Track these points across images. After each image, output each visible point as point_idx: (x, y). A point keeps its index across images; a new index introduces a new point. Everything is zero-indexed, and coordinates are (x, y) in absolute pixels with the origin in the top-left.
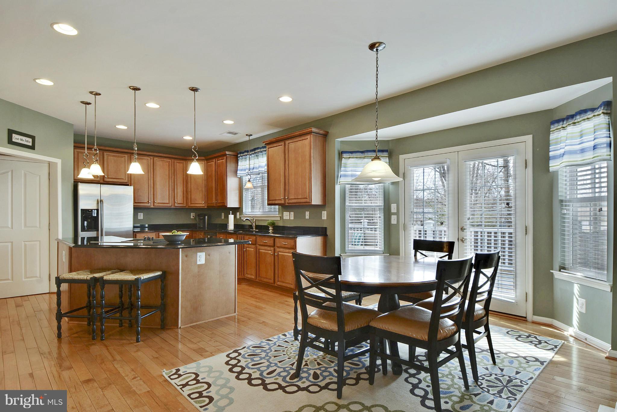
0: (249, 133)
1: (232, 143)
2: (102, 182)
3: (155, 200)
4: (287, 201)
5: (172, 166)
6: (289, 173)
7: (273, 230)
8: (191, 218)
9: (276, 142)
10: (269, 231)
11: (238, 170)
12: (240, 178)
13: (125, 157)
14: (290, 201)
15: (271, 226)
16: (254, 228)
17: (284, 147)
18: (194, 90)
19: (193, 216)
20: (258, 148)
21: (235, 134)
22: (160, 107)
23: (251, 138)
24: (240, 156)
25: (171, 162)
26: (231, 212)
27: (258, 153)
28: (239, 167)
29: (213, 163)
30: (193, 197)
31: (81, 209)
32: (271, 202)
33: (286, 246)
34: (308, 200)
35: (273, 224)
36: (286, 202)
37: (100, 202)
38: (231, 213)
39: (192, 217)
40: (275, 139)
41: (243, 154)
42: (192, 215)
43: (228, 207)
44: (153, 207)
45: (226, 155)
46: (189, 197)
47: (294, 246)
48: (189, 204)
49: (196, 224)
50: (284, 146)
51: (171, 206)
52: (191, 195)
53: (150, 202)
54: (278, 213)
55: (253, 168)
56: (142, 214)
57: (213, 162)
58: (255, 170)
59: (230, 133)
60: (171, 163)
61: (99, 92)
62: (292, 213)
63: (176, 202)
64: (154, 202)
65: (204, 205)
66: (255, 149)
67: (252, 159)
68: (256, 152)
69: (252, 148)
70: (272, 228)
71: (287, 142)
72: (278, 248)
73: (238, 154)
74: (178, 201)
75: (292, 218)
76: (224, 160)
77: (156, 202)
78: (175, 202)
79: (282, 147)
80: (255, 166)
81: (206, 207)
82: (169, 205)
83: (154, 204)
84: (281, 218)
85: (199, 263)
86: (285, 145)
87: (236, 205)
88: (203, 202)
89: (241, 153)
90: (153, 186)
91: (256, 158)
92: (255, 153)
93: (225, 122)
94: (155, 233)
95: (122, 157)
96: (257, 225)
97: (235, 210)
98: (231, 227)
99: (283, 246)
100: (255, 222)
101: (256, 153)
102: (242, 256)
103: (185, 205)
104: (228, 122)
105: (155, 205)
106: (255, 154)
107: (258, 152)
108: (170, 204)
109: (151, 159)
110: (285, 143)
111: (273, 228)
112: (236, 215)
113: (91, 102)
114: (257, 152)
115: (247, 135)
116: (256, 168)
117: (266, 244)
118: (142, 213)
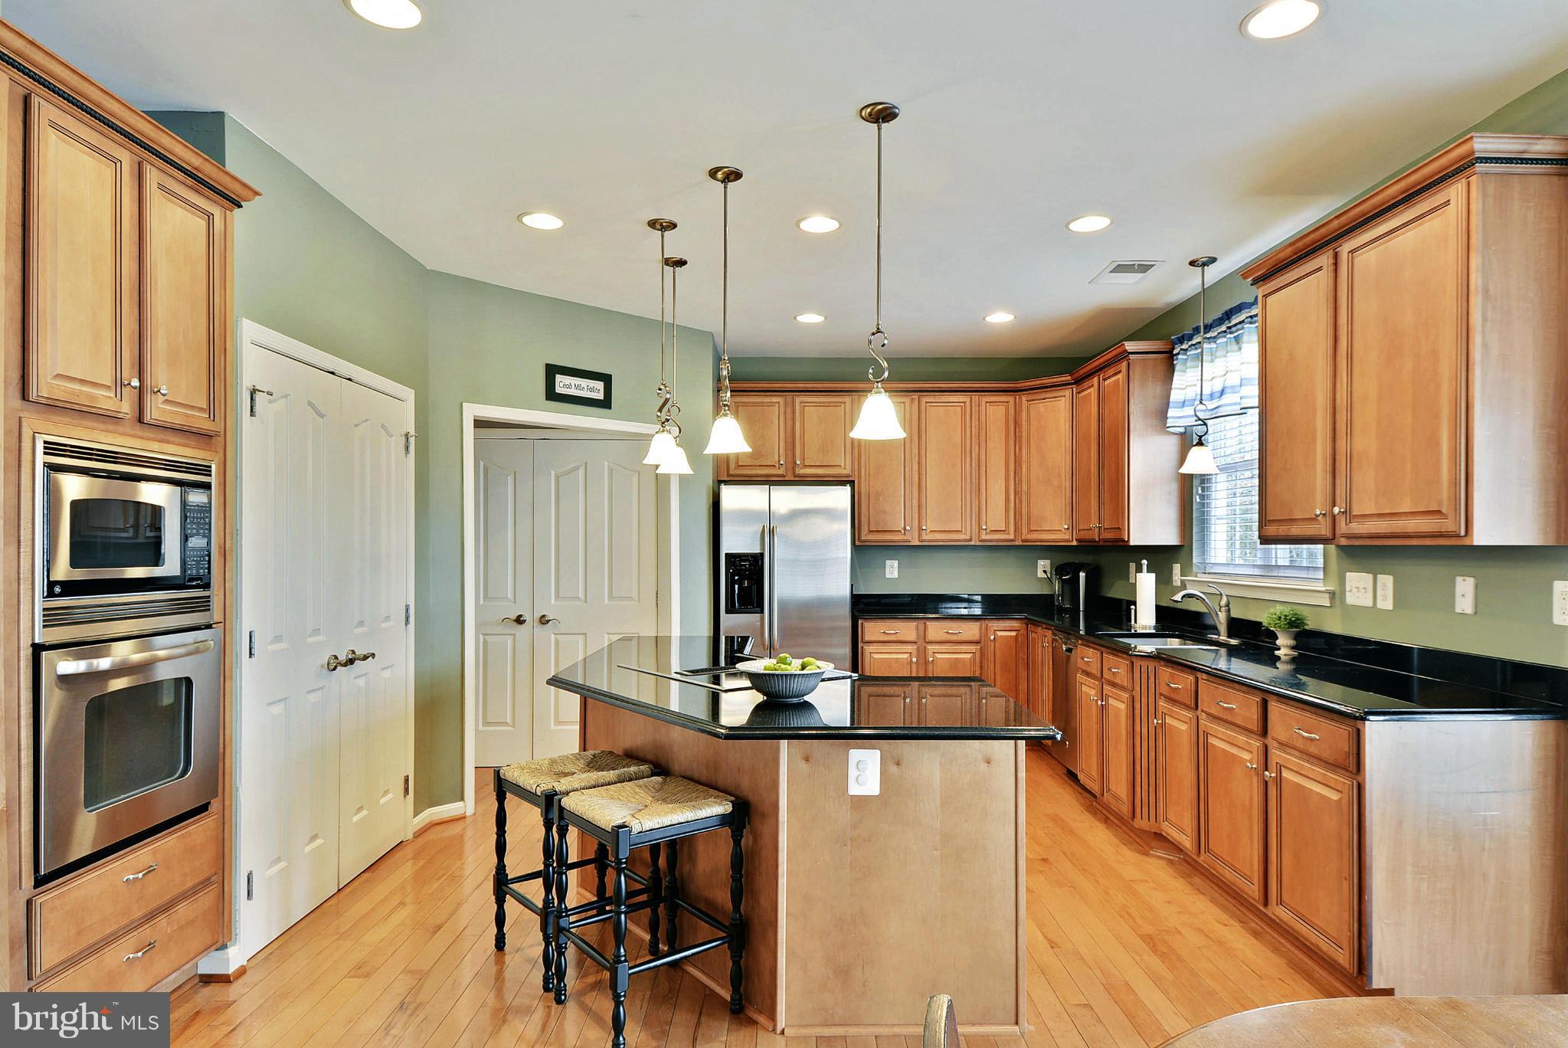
0: (1200, 254)
1: (1154, 309)
2: (790, 477)
3: (924, 521)
4: (1343, 527)
5: (971, 416)
6: (1350, 394)
7: (1293, 648)
8: (1039, 576)
9: (1299, 259)
10: (1277, 653)
11: (1171, 405)
12: (1181, 434)
13: (845, 403)
14: (1357, 528)
15: (1284, 630)
16: (1223, 628)
17: (1332, 275)
18: (882, 115)
19: (1045, 572)
20: (1239, 308)
21: (1144, 268)
22: (841, 225)
23: (1213, 274)
24: (1178, 354)
25: (968, 404)
26: (1145, 562)
27: (1239, 326)
28: (1176, 396)
29: (1093, 391)
30: (1034, 512)
31: (726, 554)
32: (1272, 530)
33: (1313, 750)
34: (1448, 525)
35: (1294, 624)
36: (1338, 532)
37: (769, 533)
38: (1145, 568)
39: (1040, 574)
40: (1289, 250)
41: (1190, 343)
42: (1043, 565)
43: (1131, 544)
44: (918, 543)
45: (1125, 355)
46: (1024, 511)
47: (1352, 760)
48: (1025, 531)
49: (1052, 596)
50: (1332, 268)
51: (970, 540)
52: (1029, 504)
53: (908, 528)
54: (1321, 575)
55: (1223, 390)
56: (896, 563)
57: (1092, 386)
58: (1227, 399)
59: (1120, 269)
60: (968, 408)
61: (668, 216)
62: (1386, 581)
63: (984, 527)
64: (920, 529)
65: (1067, 536)
66: (1228, 315)
67: (1218, 354)
68: (1233, 322)
69: (1218, 314)
70: (1292, 642)
71: (1346, 247)
72: (1280, 750)
73: (1173, 345)
74: (989, 523)
75: (1386, 603)
76: (1119, 376)
77: (924, 528)
78: (980, 528)
79: (1323, 278)
80: (1228, 383)
81: (1075, 543)
82: (962, 537)
83: (919, 535)
84: (1336, 596)
85: (854, 790)
86: (1336, 264)
87: (1168, 536)
88: (1066, 527)
89: (1181, 340)
90: (917, 482)
91: (1235, 347)
92: (1229, 328)
93: (1075, 226)
94: (915, 624)
95: (836, 405)
96: (1233, 618)
97: (1160, 557)
98: (1145, 617)
99: (1300, 744)
100: (1228, 605)
101: (1234, 329)
102: (1152, 742)
103: (1012, 537)
104: (1091, 224)
105: (925, 537)
106: (1231, 333)
107: (1240, 323)
108: (965, 534)
109: (912, 400)
110: (1336, 256)
111: (1295, 638)
112: (1172, 574)
113: (684, 258)
114: (1235, 325)
115: (1192, 263)
116: (1234, 389)
117: (1229, 718)
118: (897, 561)
